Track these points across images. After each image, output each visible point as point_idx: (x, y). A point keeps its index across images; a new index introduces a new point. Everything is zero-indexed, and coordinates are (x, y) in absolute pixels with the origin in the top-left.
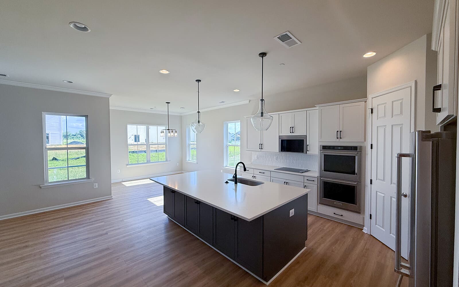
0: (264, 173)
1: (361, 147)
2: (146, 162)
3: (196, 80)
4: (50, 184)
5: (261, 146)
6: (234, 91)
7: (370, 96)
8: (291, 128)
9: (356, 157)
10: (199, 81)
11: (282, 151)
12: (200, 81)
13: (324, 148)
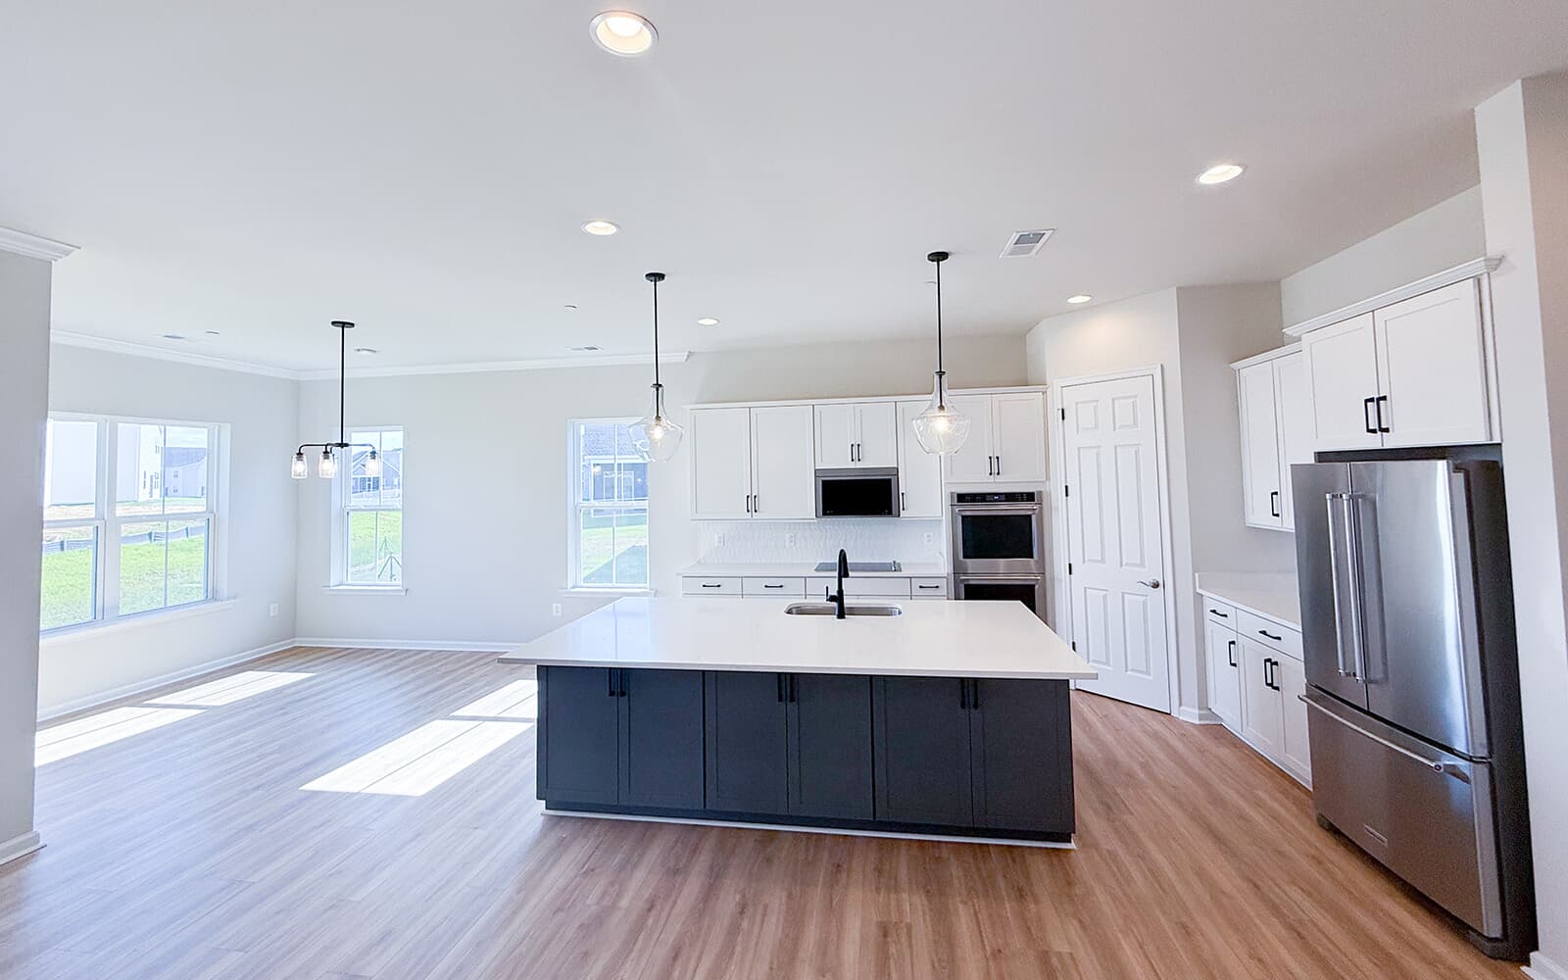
0: (781, 586)
1: (1040, 492)
3: (648, 276)
5: (752, 503)
6: (701, 322)
7: (1055, 383)
8: (855, 448)
9: (1034, 518)
10: (657, 277)
11: (825, 514)
12: (661, 276)
13: (962, 498)
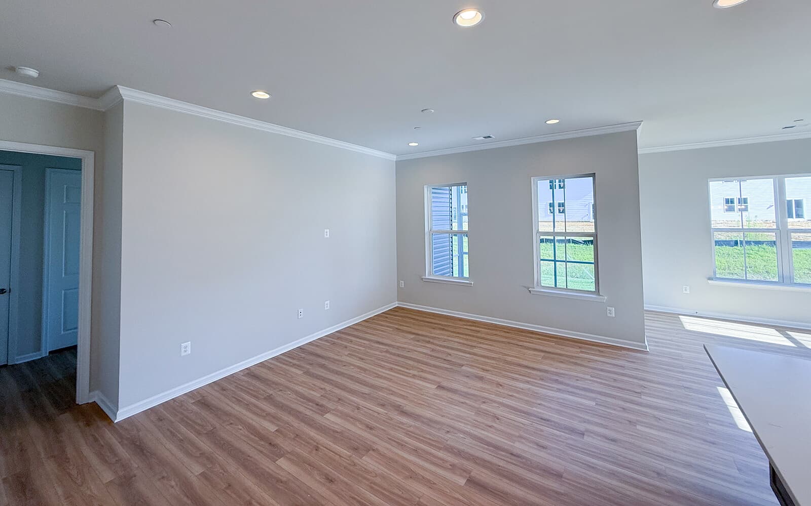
2: (776, 279)
4: (543, 289)
